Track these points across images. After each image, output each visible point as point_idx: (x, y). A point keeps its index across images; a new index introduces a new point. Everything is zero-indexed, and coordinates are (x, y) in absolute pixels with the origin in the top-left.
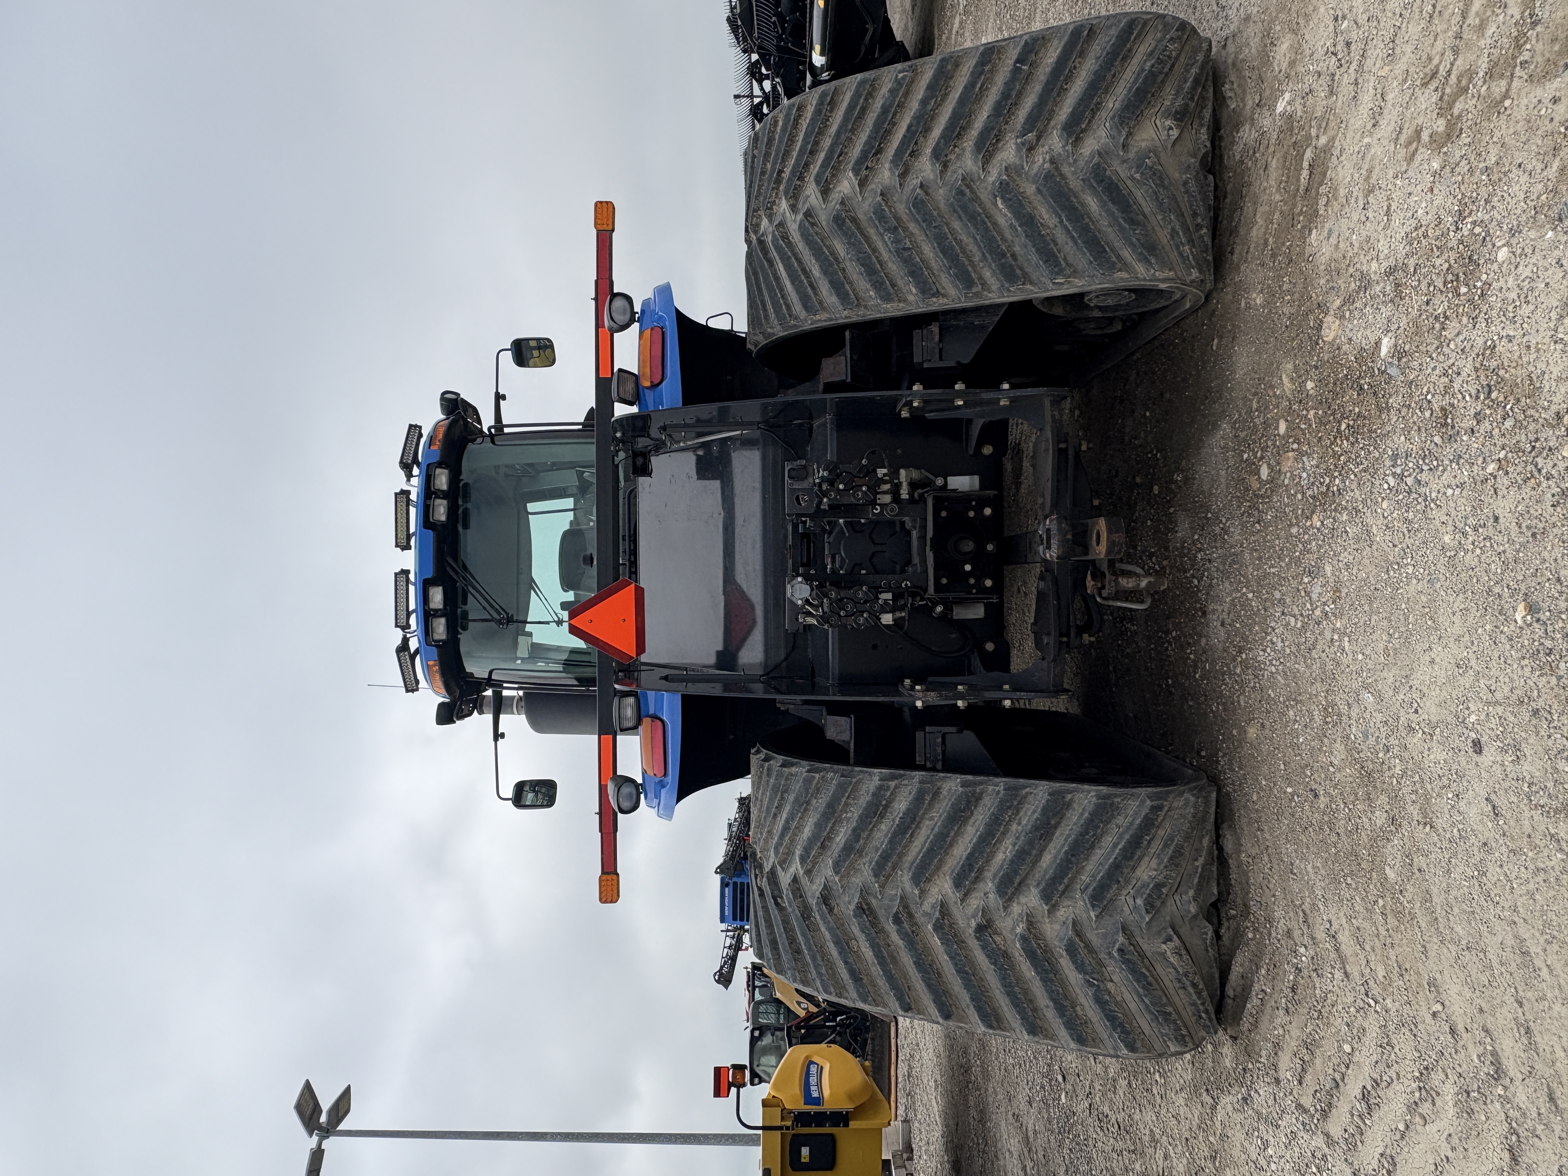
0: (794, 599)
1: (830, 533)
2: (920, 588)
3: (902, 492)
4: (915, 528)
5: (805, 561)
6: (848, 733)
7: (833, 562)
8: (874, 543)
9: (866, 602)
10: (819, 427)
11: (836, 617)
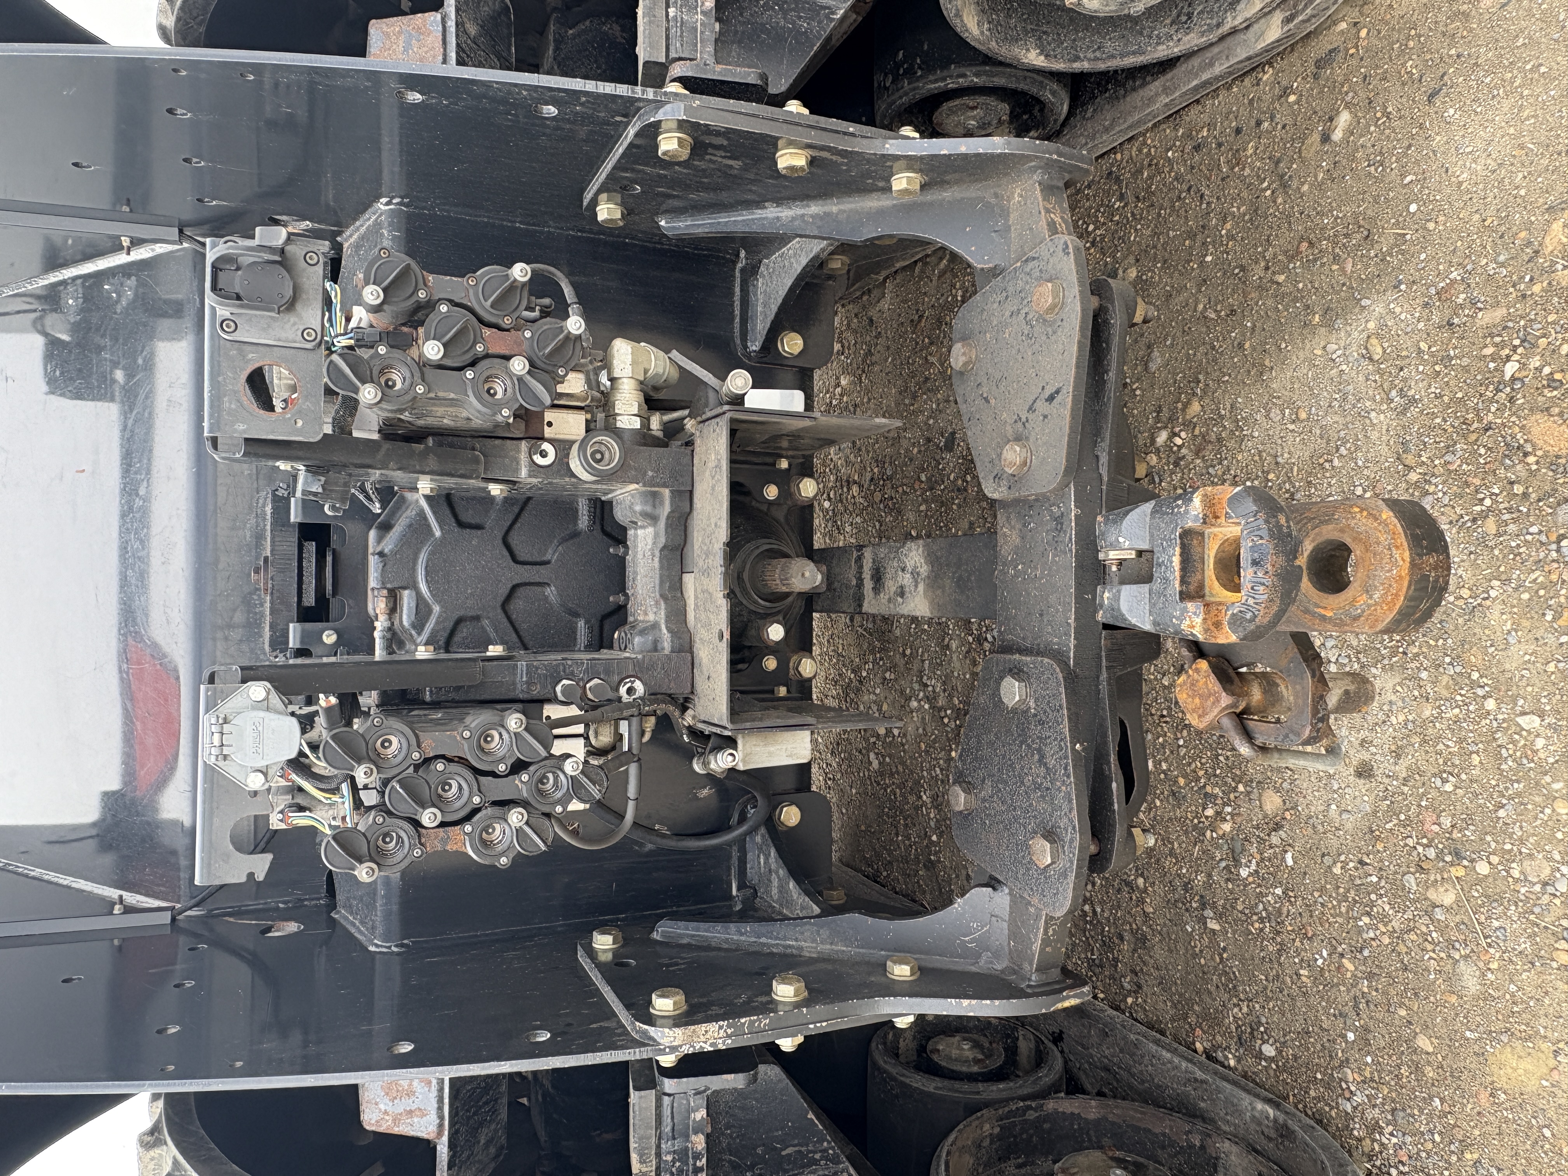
0: (231, 769)
1: (385, 527)
2: (672, 698)
3: (619, 408)
4: (653, 519)
5: (310, 600)
6: (433, 1118)
7: (393, 609)
8: (515, 560)
9: (519, 767)
10: (357, 246)
11: (405, 831)
